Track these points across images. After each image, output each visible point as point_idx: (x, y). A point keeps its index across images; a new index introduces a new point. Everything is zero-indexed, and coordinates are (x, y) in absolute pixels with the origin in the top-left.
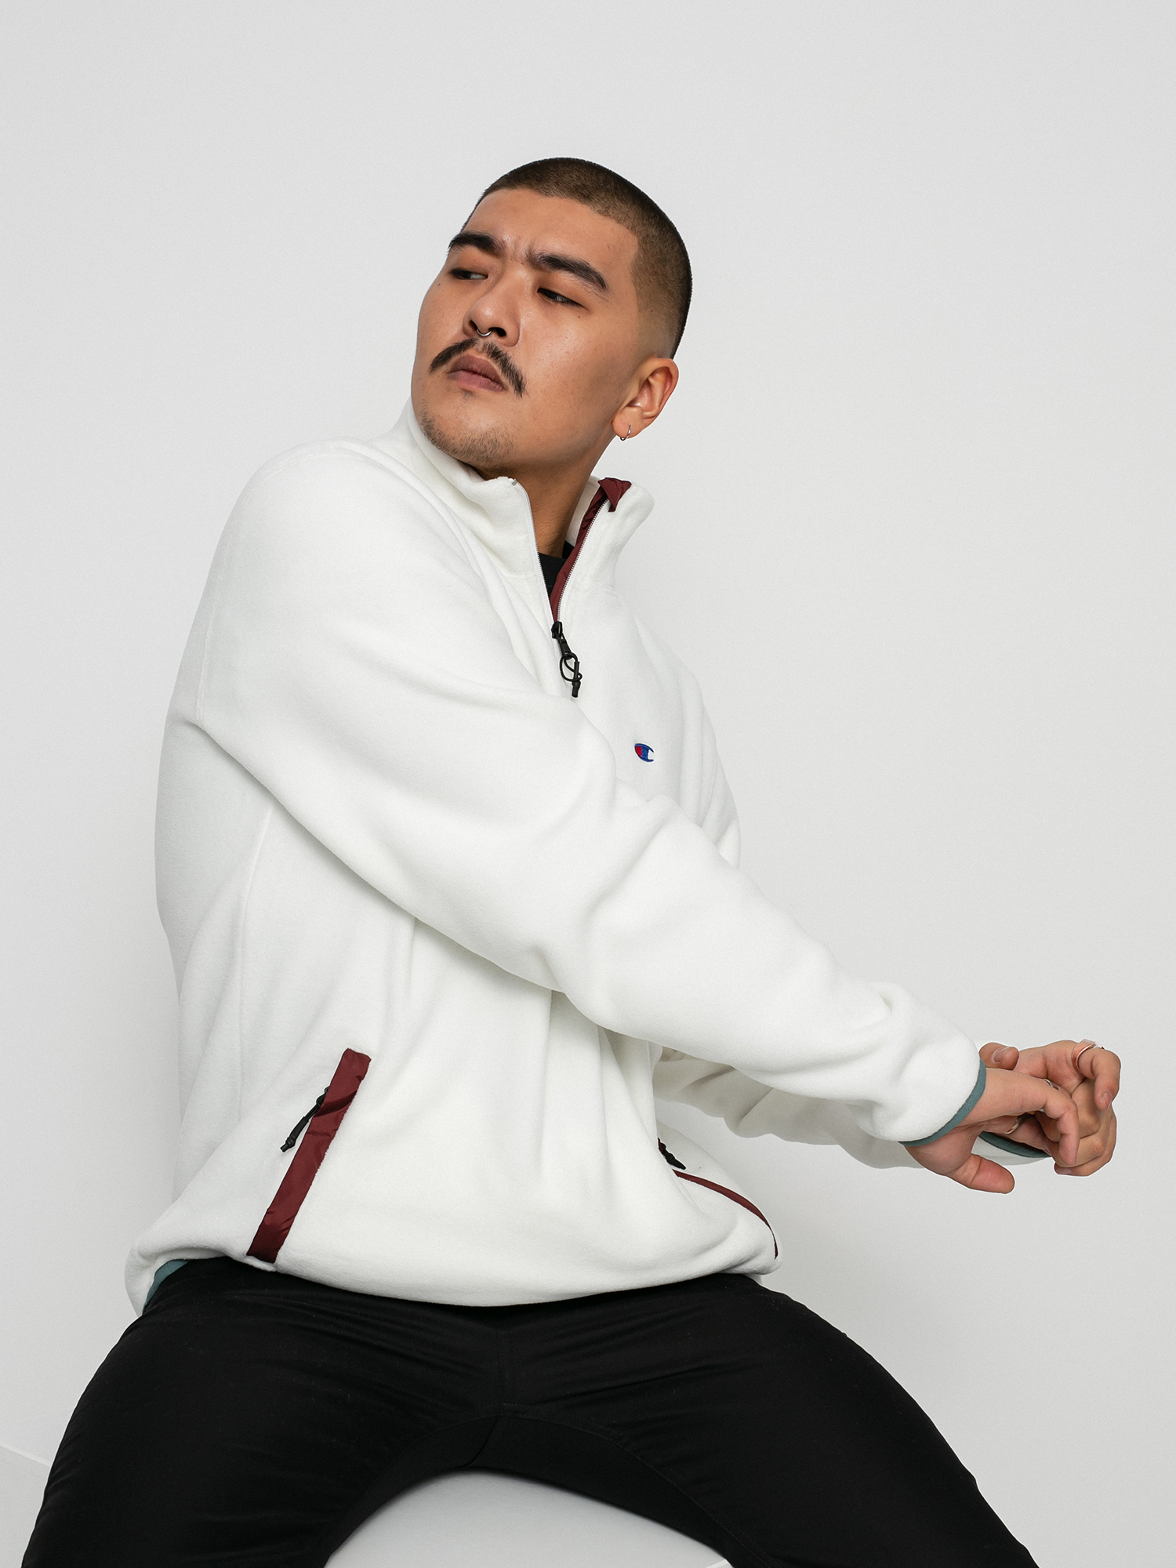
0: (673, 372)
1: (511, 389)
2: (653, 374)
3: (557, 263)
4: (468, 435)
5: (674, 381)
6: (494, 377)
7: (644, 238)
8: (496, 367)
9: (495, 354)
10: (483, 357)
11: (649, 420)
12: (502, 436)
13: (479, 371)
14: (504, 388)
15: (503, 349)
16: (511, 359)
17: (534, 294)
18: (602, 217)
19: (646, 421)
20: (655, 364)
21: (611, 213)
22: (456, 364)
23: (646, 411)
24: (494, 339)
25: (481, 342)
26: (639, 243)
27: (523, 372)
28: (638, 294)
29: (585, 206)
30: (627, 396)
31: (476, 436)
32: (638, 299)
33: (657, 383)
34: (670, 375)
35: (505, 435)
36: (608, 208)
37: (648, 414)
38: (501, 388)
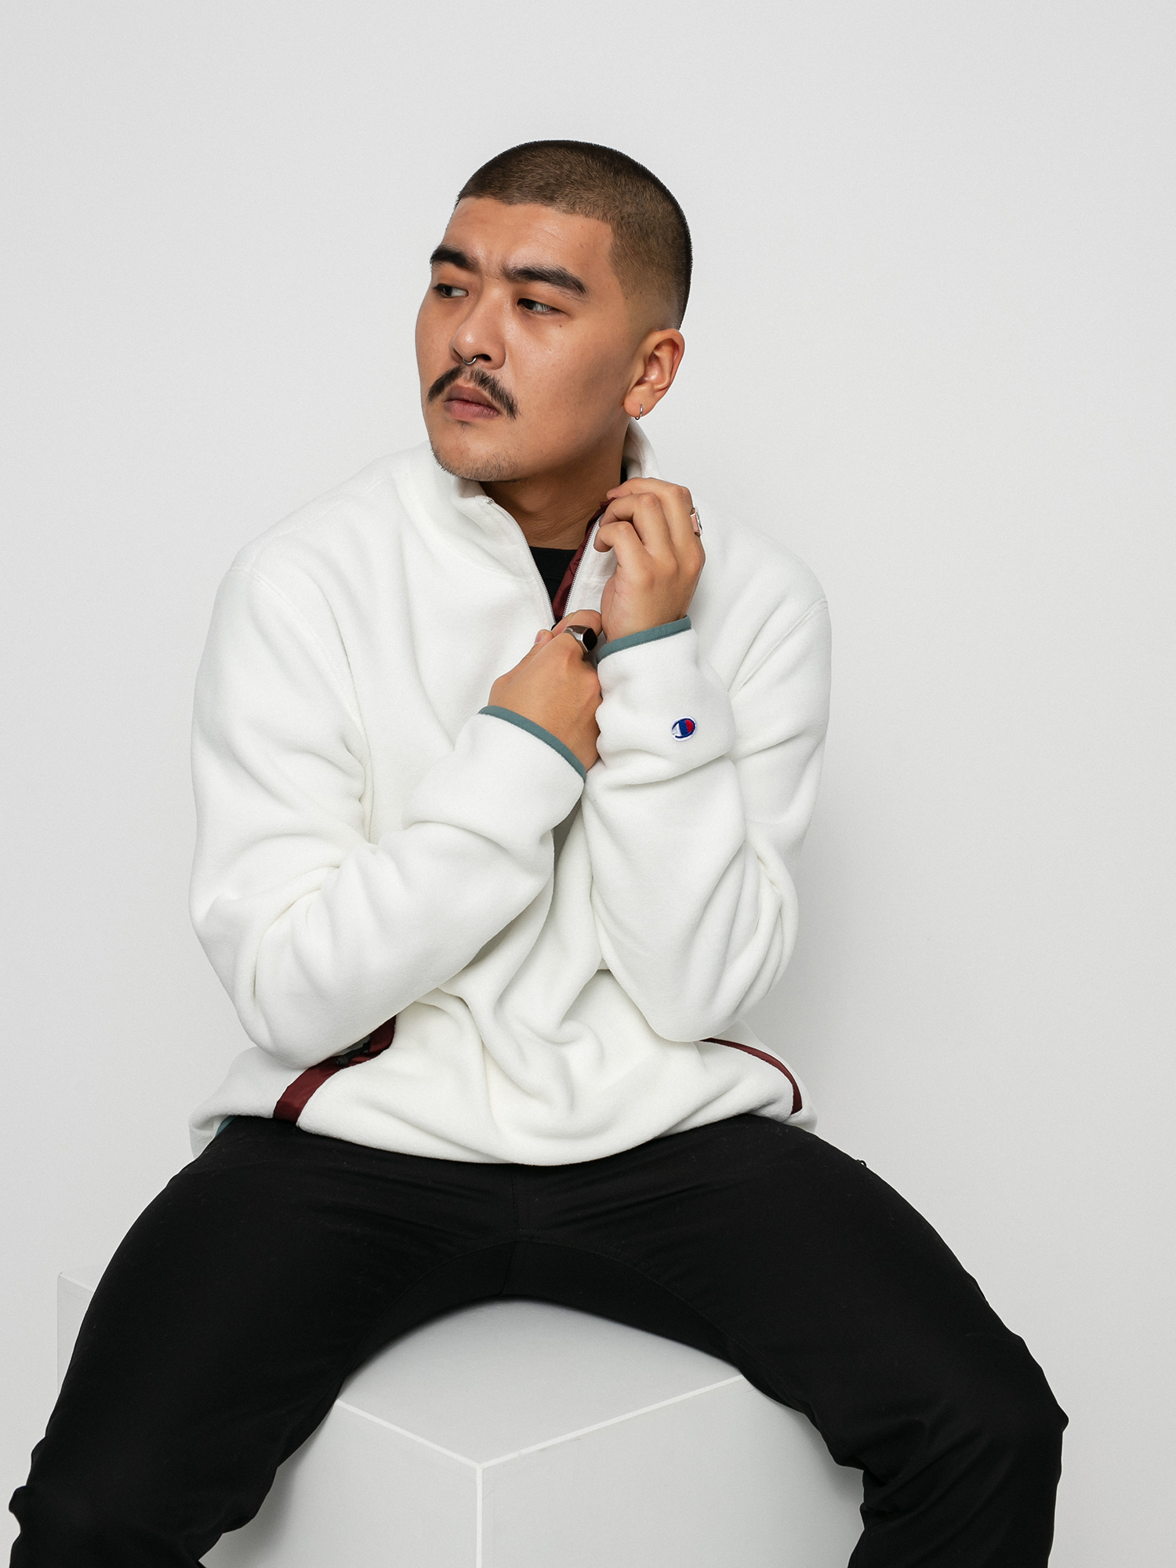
0: (677, 341)
1: (505, 412)
2: (658, 347)
3: (530, 275)
4: (471, 465)
5: (680, 348)
6: (486, 404)
7: (619, 223)
8: (486, 394)
9: (483, 381)
10: (471, 385)
11: (662, 392)
12: (504, 460)
13: (470, 400)
14: (499, 412)
15: (491, 373)
16: (500, 383)
17: (514, 308)
18: (569, 216)
19: (658, 394)
20: (657, 337)
21: (578, 209)
22: (450, 393)
23: (658, 384)
24: (480, 365)
25: (468, 371)
26: (613, 230)
27: (513, 393)
28: (623, 283)
29: (549, 209)
30: (633, 376)
31: (478, 465)
32: (622, 288)
33: (664, 354)
34: (676, 347)
35: (507, 459)
36: (574, 204)
37: (660, 386)
38: (496, 413)
